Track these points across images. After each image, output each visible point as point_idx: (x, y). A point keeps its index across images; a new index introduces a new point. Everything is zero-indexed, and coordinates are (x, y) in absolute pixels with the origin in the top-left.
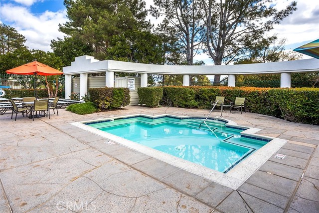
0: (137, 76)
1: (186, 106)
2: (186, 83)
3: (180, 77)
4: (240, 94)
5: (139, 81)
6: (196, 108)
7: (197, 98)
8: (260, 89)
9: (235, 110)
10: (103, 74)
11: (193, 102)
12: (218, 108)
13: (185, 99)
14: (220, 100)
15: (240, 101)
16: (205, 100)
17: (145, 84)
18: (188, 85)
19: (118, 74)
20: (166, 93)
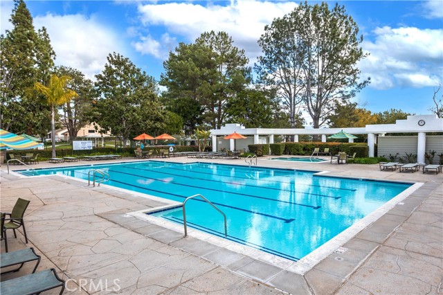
0: (267, 136)
1: (298, 154)
2: (296, 140)
3: (293, 136)
4: (327, 146)
5: (268, 140)
6: (303, 155)
7: (304, 149)
9: (324, 155)
10: (252, 136)
11: (302, 152)
12: (315, 155)
13: (298, 150)
14: (317, 150)
15: (327, 150)
16: (309, 150)
17: (272, 141)
18: (298, 142)
20: (286, 147)
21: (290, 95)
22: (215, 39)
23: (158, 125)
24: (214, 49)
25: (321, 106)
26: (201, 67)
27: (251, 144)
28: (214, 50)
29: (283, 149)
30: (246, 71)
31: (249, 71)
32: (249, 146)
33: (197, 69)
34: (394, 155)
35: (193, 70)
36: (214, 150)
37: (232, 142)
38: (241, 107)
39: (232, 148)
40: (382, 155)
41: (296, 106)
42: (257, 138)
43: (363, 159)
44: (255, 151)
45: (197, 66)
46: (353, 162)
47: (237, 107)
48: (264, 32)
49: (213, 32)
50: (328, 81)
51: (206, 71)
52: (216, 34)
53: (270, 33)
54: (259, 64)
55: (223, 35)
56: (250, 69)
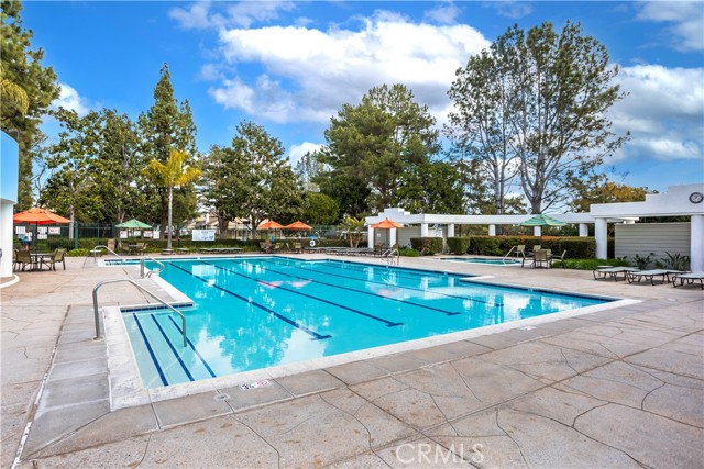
0: (445, 226)
1: (492, 254)
2: (492, 232)
3: (487, 226)
4: (540, 242)
5: (446, 232)
7: (501, 246)
8: (554, 238)
10: (419, 225)
11: (497, 250)
13: (490, 248)
17: (451, 234)
18: (494, 235)
19: (431, 226)
20: (473, 242)
21: (495, 166)
22: (387, 94)
23: (292, 210)
24: (387, 109)
25: (543, 181)
26: (366, 134)
27: (416, 236)
28: (388, 111)
29: (466, 246)
30: (432, 136)
31: (434, 136)
32: (413, 240)
33: (359, 136)
34: (644, 255)
35: (354, 138)
36: (371, 245)
37: (393, 232)
38: (417, 185)
39: (393, 242)
40: (622, 256)
41: (505, 183)
42: (425, 228)
43: (581, 261)
44: (420, 247)
45: (361, 132)
46: (563, 266)
47: (411, 187)
48: (455, 79)
49: (385, 86)
50: (555, 143)
51: (372, 138)
52: (390, 88)
53: (463, 78)
54: (448, 124)
55: (400, 88)
56: (437, 132)
